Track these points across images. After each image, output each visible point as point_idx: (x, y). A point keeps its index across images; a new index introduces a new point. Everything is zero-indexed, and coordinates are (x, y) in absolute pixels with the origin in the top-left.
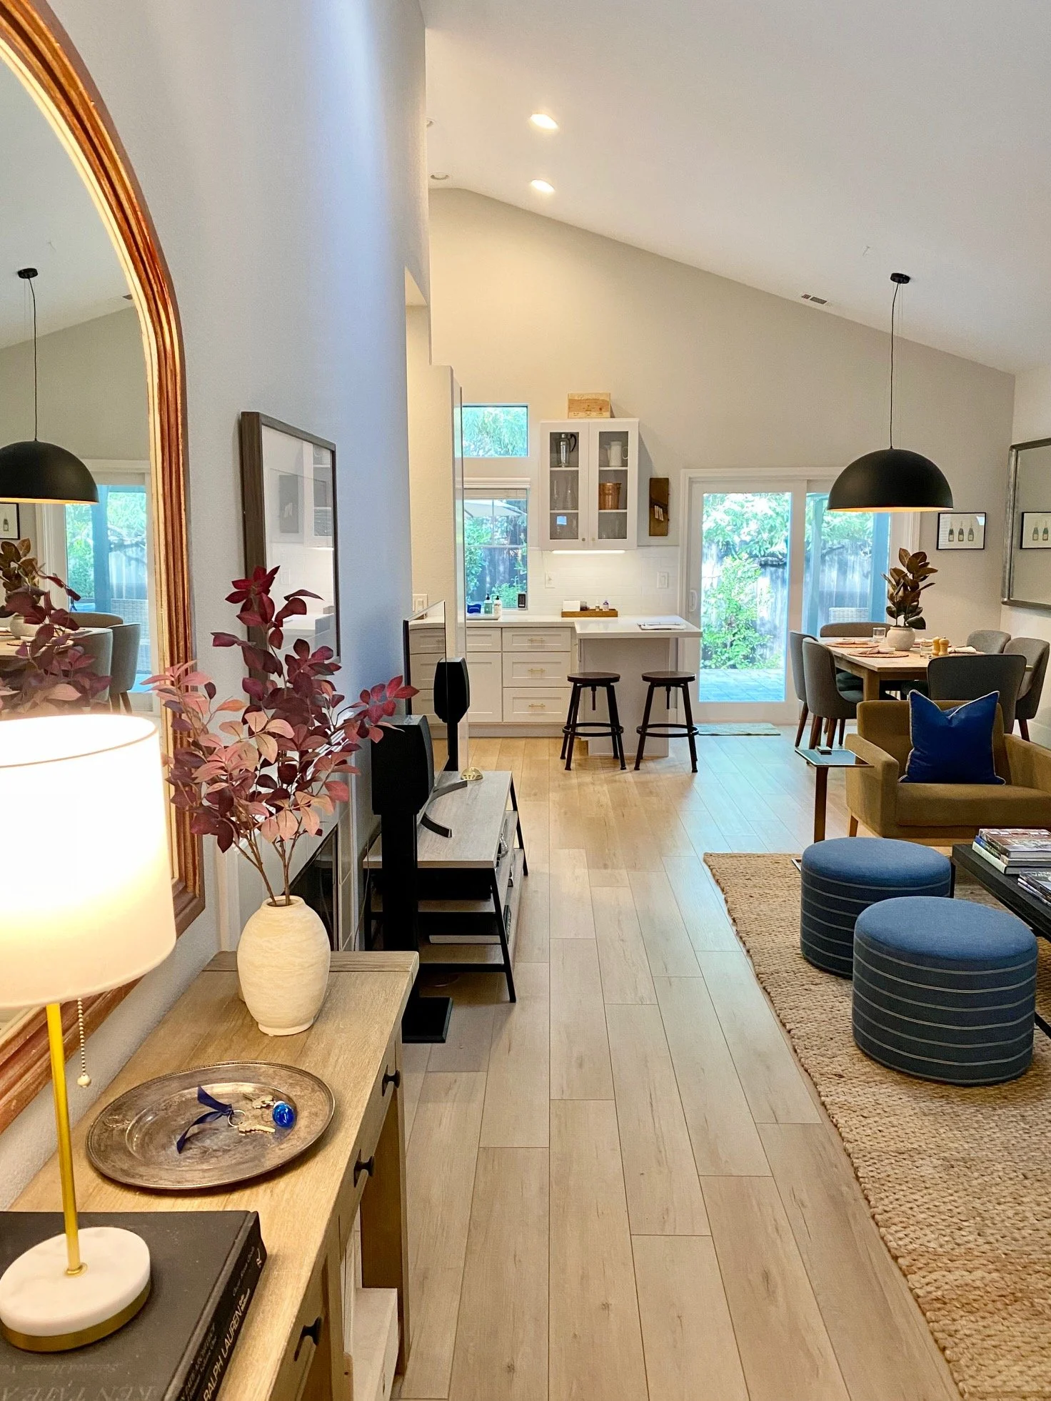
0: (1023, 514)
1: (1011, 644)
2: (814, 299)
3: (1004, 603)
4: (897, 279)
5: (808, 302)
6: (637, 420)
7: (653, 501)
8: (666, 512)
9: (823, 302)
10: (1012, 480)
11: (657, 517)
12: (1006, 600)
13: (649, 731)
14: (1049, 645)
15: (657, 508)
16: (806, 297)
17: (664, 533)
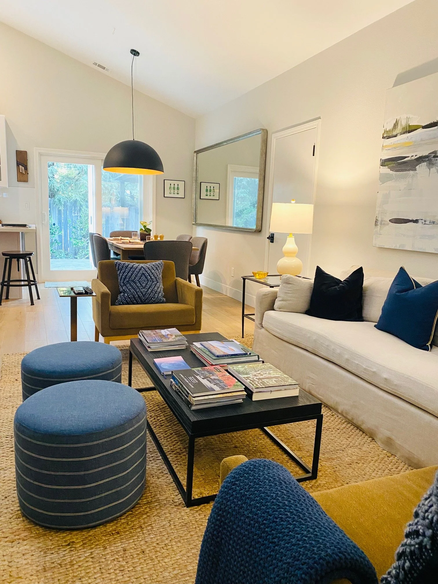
0: (201, 183)
1: (193, 240)
2: (99, 66)
3: (193, 224)
4: (133, 52)
5: (96, 67)
6: (4, 116)
7: (18, 163)
8: (26, 169)
9: (104, 68)
10: (195, 167)
11: (21, 171)
12: (194, 223)
13: (11, 283)
14: (207, 240)
15: (20, 166)
16: (95, 64)
17: (26, 181)
